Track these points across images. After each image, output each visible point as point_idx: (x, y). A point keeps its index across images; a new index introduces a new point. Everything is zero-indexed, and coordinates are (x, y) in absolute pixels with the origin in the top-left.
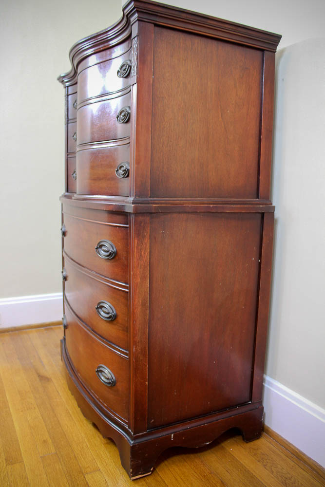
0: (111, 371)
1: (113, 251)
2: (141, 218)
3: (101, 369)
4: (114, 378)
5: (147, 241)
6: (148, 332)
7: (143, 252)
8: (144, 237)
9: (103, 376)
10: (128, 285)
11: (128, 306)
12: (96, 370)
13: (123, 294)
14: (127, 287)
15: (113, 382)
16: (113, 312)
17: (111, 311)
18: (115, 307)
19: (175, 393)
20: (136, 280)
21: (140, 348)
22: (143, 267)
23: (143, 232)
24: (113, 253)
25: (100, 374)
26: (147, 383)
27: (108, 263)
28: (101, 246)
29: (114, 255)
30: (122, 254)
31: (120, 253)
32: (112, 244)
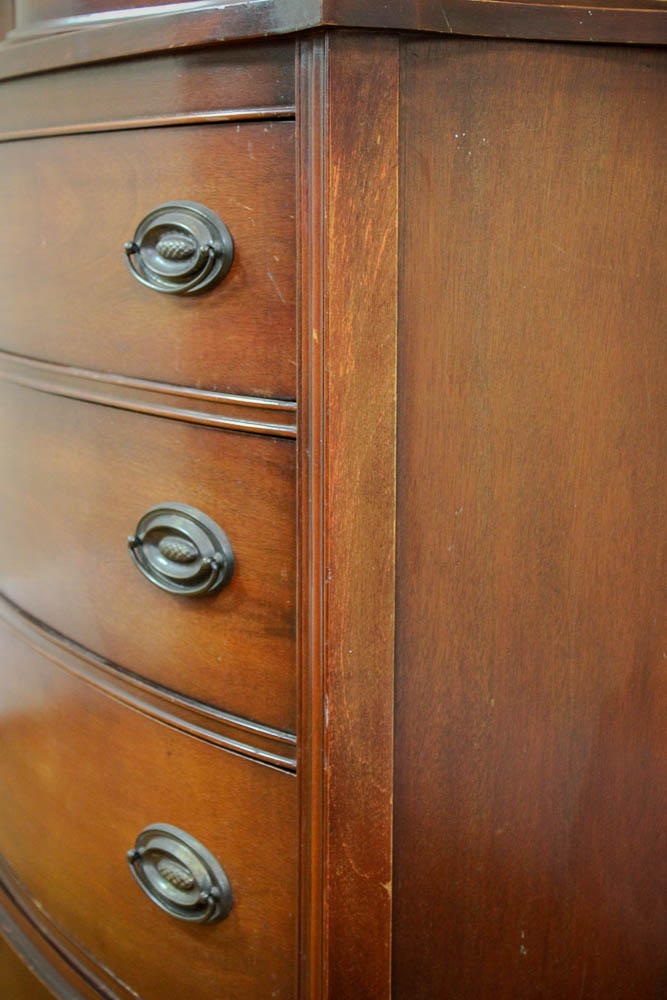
0: (207, 847)
1: (217, 246)
2: (356, 56)
3: (156, 843)
4: (222, 880)
5: (386, 172)
6: (391, 628)
7: (369, 228)
8: (373, 153)
9: (165, 877)
10: (293, 405)
11: (292, 508)
12: (131, 853)
13: (265, 449)
14: (291, 411)
15: (216, 899)
16: (218, 548)
17: (206, 548)
18: (223, 526)
19: (523, 950)
20: (336, 368)
21: (355, 706)
22: (367, 301)
23: (369, 131)
24: (218, 255)
25: (148, 869)
26: (389, 887)
27: (190, 315)
28: (151, 238)
29: (219, 266)
30: (261, 254)
31: (247, 253)
32: (212, 214)
